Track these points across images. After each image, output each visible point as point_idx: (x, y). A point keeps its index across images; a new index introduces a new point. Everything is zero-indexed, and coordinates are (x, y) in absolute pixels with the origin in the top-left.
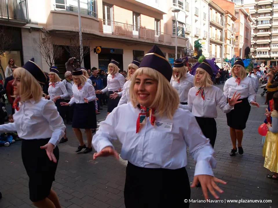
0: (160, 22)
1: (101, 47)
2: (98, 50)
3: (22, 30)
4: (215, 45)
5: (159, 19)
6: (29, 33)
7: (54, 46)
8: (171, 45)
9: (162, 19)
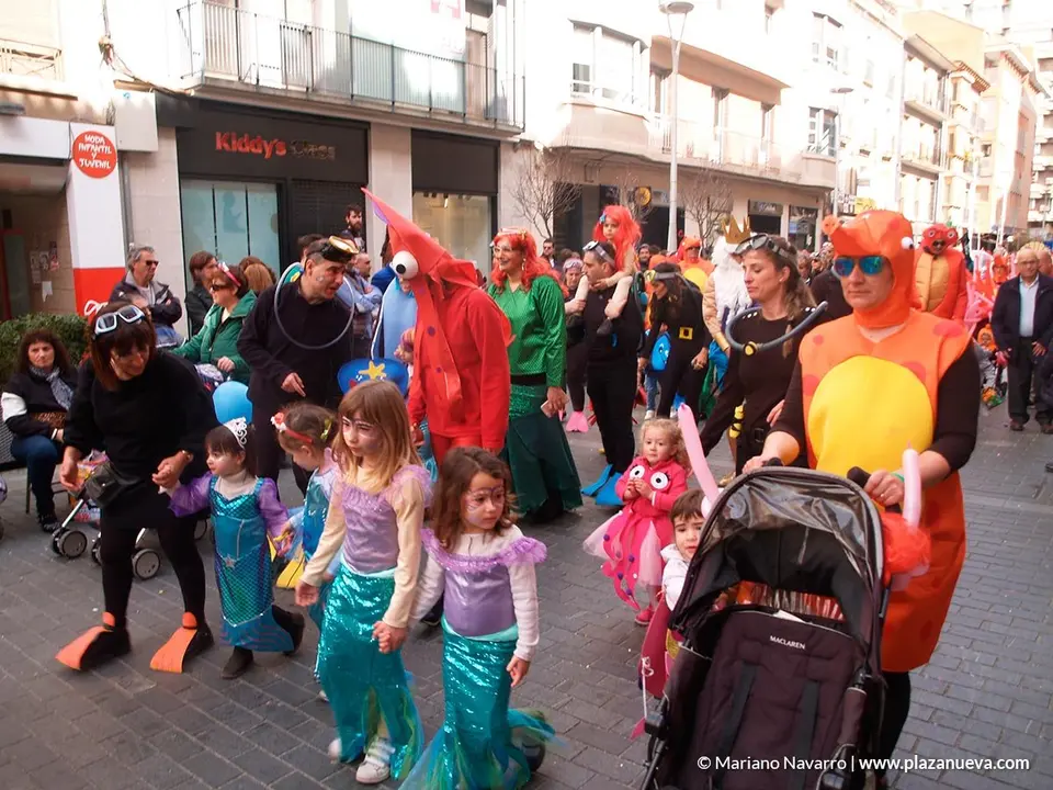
0: (773, 113)
1: (650, 189)
2: (643, 195)
3: (502, 146)
4: (916, 177)
5: (770, 102)
6: (512, 153)
7: (557, 185)
8: (802, 182)
9: (779, 103)
